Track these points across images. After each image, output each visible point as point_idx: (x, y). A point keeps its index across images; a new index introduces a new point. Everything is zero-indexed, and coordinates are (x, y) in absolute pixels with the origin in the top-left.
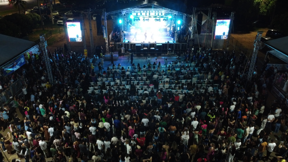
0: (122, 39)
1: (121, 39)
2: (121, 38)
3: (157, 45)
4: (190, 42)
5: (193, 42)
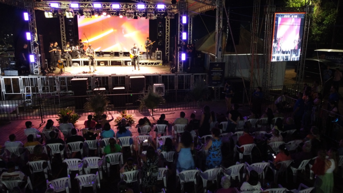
3: (131, 77)
4: (213, 70)
5: (222, 70)
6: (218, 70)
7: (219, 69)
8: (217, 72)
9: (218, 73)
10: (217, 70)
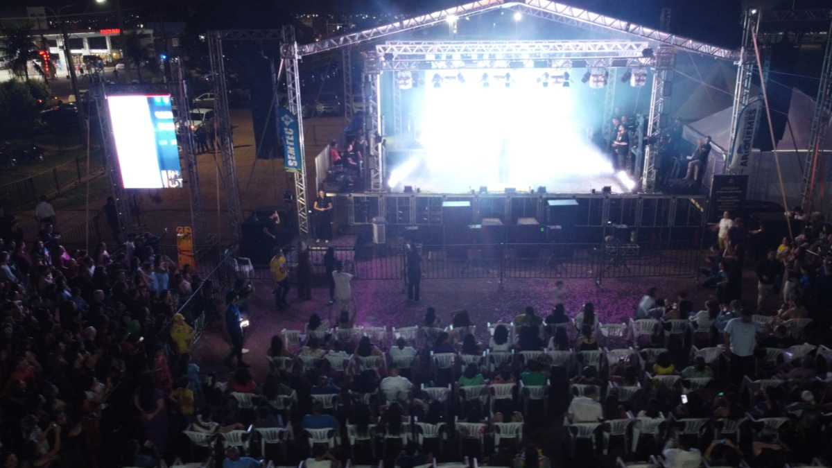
0: (377, 177)
1: (369, 175)
2: (369, 170)
3: (551, 203)
4: (722, 190)
5: (741, 192)
6: (731, 192)
7: (734, 188)
8: (731, 195)
9: (731, 197)
10: (730, 190)
